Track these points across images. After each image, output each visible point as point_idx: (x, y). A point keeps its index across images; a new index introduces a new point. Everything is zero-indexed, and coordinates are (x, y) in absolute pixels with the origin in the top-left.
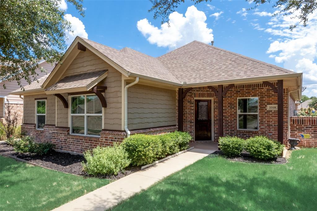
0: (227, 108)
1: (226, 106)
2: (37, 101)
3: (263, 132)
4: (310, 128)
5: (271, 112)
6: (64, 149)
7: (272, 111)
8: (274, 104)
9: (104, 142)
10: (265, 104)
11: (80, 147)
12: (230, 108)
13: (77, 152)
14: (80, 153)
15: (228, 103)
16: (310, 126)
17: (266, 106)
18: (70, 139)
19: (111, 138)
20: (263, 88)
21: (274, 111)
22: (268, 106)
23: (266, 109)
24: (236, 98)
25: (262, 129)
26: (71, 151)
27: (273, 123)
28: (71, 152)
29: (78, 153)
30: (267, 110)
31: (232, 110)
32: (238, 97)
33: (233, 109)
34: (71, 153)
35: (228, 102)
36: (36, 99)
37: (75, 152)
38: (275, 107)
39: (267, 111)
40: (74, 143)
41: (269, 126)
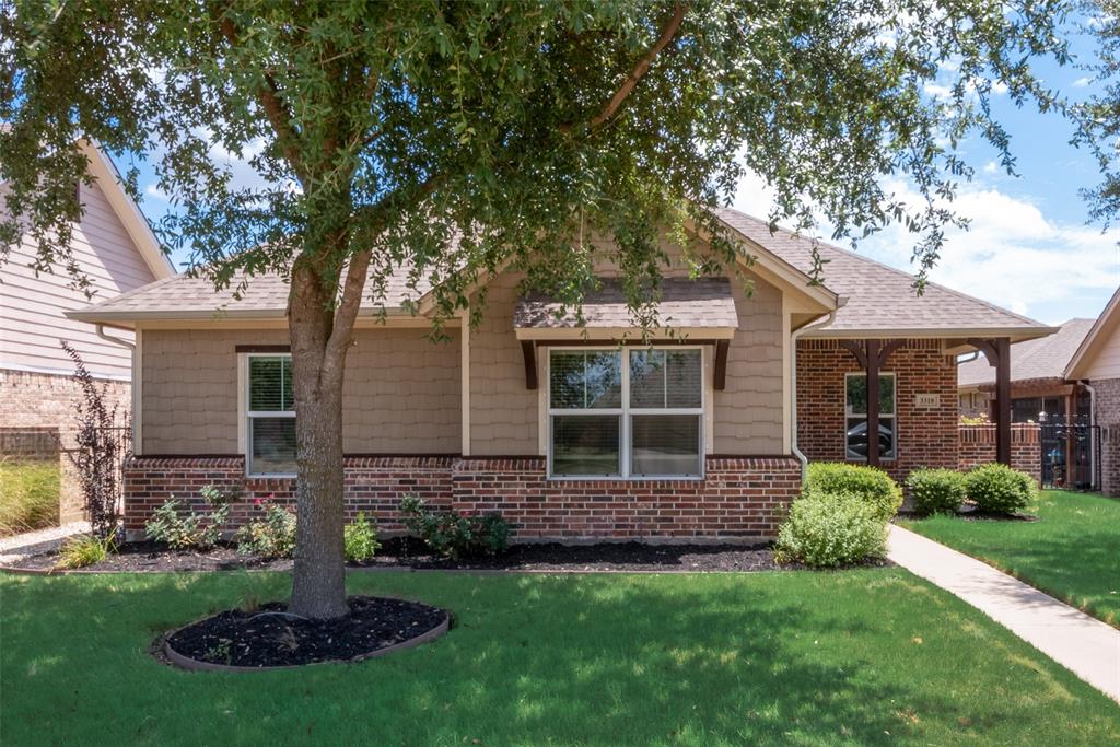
0: (820, 401)
1: (818, 396)
2: (251, 358)
3: (908, 463)
4: (988, 449)
5: (924, 412)
6: (525, 533)
7: (926, 409)
8: (931, 392)
9: (722, 492)
10: (911, 392)
11: (614, 516)
12: (829, 401)
13: (595, 534)
14: (613, 537)
15: (824, 388)
16: (988, 446)
17: (914, 396)
18: (562, 495)
19: (751, 478)
20: (907, 352)
21: (931, 410)
22: (919, 396)
23: (914, 405)
24: (843, 374)
25: (906, 454)
26: (570, 533)
27: (928, 439)
28: (564, 538)
29: (603, 537)
30: (917, 407)
31: (832, 405)
32: (847, 370)
33: (836, 404)
34: (567, 541)
35: (823, 383)
36: (240, 349)
37: (585, 538)
38: (932, 401)
39: (916, 410)
40: (581, 506)
41: (920, 446)
